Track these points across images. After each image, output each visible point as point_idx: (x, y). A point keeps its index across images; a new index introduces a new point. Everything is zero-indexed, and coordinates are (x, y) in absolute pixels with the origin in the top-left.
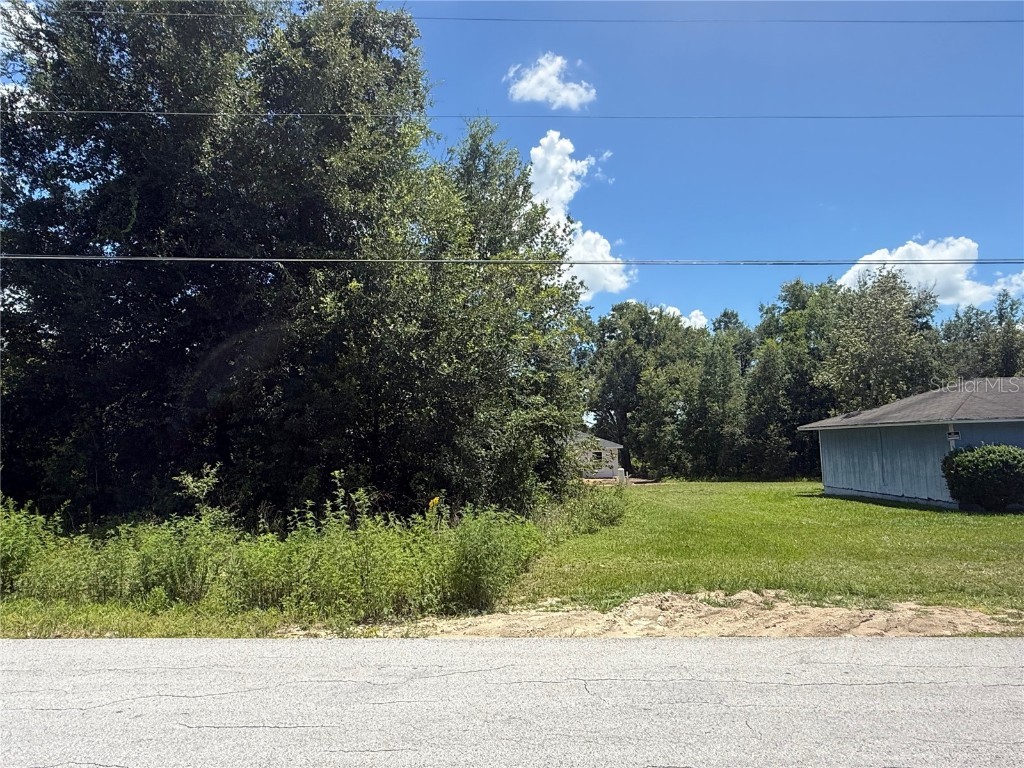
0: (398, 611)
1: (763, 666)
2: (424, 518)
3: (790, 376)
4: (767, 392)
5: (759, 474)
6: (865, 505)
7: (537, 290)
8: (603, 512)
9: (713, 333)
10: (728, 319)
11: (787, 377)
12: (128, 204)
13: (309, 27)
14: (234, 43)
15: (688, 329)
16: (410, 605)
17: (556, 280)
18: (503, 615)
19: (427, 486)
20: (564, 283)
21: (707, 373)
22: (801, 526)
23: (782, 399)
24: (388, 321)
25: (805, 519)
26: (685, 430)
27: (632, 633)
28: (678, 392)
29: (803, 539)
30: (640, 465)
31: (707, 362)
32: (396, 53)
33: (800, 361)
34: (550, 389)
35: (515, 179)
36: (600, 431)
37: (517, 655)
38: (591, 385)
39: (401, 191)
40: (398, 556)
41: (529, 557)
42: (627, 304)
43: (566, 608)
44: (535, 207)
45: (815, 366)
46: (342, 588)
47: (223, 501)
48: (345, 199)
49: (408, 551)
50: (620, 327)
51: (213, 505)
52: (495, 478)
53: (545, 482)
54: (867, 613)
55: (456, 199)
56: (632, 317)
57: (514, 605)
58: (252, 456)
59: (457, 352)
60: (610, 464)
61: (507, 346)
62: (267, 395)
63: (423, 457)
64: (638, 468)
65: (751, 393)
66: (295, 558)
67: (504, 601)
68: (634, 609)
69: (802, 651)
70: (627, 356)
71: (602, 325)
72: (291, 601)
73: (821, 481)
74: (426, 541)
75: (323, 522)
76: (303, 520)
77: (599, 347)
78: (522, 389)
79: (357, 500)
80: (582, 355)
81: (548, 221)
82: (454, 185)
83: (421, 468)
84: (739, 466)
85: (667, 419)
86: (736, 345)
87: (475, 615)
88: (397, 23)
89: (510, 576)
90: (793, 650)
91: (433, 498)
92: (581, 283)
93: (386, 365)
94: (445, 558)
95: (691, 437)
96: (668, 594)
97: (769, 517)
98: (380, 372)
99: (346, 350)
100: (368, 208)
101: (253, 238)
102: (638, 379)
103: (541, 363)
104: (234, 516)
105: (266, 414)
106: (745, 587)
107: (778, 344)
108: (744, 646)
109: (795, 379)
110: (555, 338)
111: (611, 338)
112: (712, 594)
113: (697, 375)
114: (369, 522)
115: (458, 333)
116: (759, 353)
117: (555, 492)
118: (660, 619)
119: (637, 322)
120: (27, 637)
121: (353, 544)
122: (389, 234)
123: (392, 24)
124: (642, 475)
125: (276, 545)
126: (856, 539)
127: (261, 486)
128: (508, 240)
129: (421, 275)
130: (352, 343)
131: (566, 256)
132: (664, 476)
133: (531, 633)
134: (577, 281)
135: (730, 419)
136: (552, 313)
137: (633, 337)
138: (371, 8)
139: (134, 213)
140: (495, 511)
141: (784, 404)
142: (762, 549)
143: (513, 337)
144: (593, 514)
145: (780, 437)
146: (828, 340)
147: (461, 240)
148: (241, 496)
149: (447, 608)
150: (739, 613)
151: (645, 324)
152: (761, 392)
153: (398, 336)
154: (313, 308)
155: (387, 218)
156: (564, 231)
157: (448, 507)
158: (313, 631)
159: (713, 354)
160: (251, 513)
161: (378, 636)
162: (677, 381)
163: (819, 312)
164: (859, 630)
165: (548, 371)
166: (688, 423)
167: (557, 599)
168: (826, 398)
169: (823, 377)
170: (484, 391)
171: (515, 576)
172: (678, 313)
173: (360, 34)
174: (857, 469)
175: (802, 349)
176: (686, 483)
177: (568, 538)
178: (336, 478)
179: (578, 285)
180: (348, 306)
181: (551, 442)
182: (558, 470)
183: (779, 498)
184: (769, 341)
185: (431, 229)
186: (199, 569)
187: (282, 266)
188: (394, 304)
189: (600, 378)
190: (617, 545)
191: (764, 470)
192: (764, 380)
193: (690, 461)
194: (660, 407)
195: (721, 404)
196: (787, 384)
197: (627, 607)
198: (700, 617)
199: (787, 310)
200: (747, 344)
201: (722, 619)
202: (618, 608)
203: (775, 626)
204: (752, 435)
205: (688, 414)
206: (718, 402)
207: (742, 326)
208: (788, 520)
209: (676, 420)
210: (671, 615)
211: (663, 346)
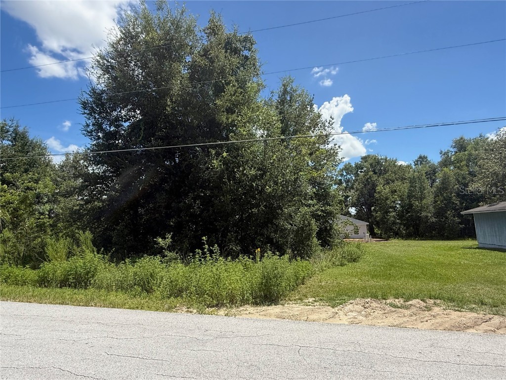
1: (407, 347)
3: (458, 186)
4: (445, 195)
5: (443, 237)
6: (502, 253)
9: (414, 167)
10: (422, 160)
11: (456, 186)
12: (141, 129)
13: (208, 48)
15: (401, 165)
17: (326, 147)
18: (282, 306)
19: (262, 242)
20: (330, 148)
21: (411, 186)
22: (460, 264)
23: (454, 198)
25: (463, 261)
26: (401, 216)
28: (396, 197)
29: (459, 271)
31: (411, 181)
32: (246, 53)
33: (464, 178)
36: (358, 217)
37: (274, 329)
38: (352, 195)
42: (369, 156)
43: (316, 304)
44: (316, 114)
45: (472, 180)
46: (207, 290)
48: (223, 118)
50: (366, 167)
51: (170, 251)
54: (488, 317)
56: (371, 162)
57: (290, 301)
59: (275, 182)
64: (378, 233)
65: (436, 196)
68: (350, 307)
70: (369, 180)
71: (356, 166)
73: (476, 240)
77: (356, 177)
79: (214, 250)
80: (347, 181)
81: (321, 119)
84: (431, 232)
85: (391, 210)
86: (427, 172)
87: (269, 305)
88: (246, 39)
90: (429, 338)
92: (339, 147)
95: (404, 218)
96: (369, 300)
97: (441, 259)
99: (225, 183)
102: (375, 192)
106: (417, 297)
107: (450, 170)
108: (400, 333)
111: (361, 172)
112: (396, 300)
113: (406, 188)
116: (440, 175)
118: (363, 313)
119: (374, 164)
120: (80, 305)
123: (245, 41)
124: (380, 237)
126: (492, 273)
131: (331, 135)
132: (390, 238)
134: (337, 146)
135: (425, 209)
136: (325, 161)
137: (372, 171)
138: (235, 35)
139: (142, 132)
141: (456, 200)
144: (343, 257)
145: (454, 217)
146: (479, 166)
149: (256, 302)
150: (407, 312)
151: (378, 165)
152: (442, 195)
154: (210, 166)
156: (329, 123)
158: (191, 310)
159: (414, 177)
162: (395, 191)
163: (473, 152)
164: (480, 327)
166: (403, 212)
167: (313, 299)
169: (475, 186)
172: (395, 158)
173: (230, 47)
174: (498, 234)
175: (465, 171)
176: (402, 241)
177: (328, 268)
178: (204, 240)
179: (337, 148)
181: (327, 222)
182: (331, 235)
183: (451, 249)
184: (445, 169)
189: (356, 191)
190: (352, 272)
191: (446, 234)
192: (443, 189)
193: (404, 230)
194: (387, 204)
195: (419, 201)
196: (457, 190)
197: (346, 305)
198: (384, 313)
199: (456, 152)
200: (433, 171)
201: (396, 315)
202: (341, 306)
203: (427, 321)
204: (437, 217)
205: (402, 207)
206: (418, 201)
207: (430, 162)
208: (453, 261)
209: (395, 211)
210: (369, 311)
211: (387, 174)
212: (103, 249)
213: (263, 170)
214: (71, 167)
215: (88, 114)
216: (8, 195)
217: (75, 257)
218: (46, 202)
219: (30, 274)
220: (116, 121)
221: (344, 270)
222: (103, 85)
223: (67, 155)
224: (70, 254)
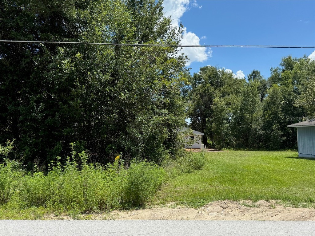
0: (100, 208)
2: (113, 165)
3: (284, 101)
4: (273, 109)
5: (268, 148)
7: (166, 59)
8: (195, 163)
9: (248, 81)
10: (255, 75)
11: (283, 102)
15: (236, 79)
16: (107, 205)
17: (174, 55)
19: (113, 151)
20: (178, 57)
21: (244, 100)
22: (288, 171)
23: (280, 113)
24: (95, 73)
25: (290, 168)
26: (233, 128)
27: (209, 218)
28: (230, 109)
29: (289, 177)
30: (211, 143)
31: (244, 95)
33: (289, 95)
34: (171, 107)
35: (156, 5)
36: (193, 126)
38: (189, 105)
39: (100, 10)
40: (101, 182)
41: (161, 183)
42: (207, 67)
43: (178, 206)
44: (165, 19)
45: (296, 97)
46: (74, 197)
47: (16, 157)
48: (73, 13)
49: (105, 180)
51: (12, 159)
52: (145, 147)
53: (168, 149)
55: (127, 14)
56: (209, 73)
57: (154, 205)
58: (29, 136)
59: (128, 88)
60: (198, 142)
61: (151, 86)
62: (37, 107)
63: (111, 137)
64: (210, 144)
65: (265, 109)
66: (52, 183)
67: (150, 203)
68: (210, 208)
69: (288, 227)
70: (207, 92)
71: (195, 77)
72: (51, 203)
73: (297, 151)
74: (114, 175)
75: (65, 167)
76: (56, 166)
77: (193, 88)
78: (158, 106)
79: (82, 156)
80: (185, 91)
81: (171, 26)
82: (127, 7)
83: (111, 142)
84: (258, 144)
85: (225, 121)
86: (259, 87)
89: (153, 192)
90: (284, 227)
91: (117, 156)
92: (186, 57)
93: (94, 94)
94: (123, 183)
95: (236, 130)
96: (226, 201)
97: (272, 167)
98: (92, 97)
99: (75, 87)
100: (85, 17)
101: (29, 31)
102: (211, 103)
103: (167, 94)
104: (22, 164)
105: (36, 116)
106: (262, 198)
107: (279, 87)
108: (262, 224)
109: (286, 103)
110: (173, 82)
111: (199, 83)
112: (247, 201)
113: (239, 101)
114: (87, 166)
115: (128, 79)
116: (270, 91)
117: (172, 154)
118: (222, 212)
119: (212, 76)
121: (79, 176)
122: (95, 31)
124: (213, 147)
125: (43, 177)
127: (34, 150)
128: (152, 35)
129: (110, 51)
130: (78, 83)
131: (179, 43)
132: (223, 148)
133: (163, 218)
134: (184, 56)
135: (255, 122)
136: (172, 71)
137: (210, 83)
140: (146, 162)
141: (281, 115)
142: (270, 182)
143: (155, 82)
144: (190, 164)
145: (278, 130)
146: (303, 85)
147: (130, 35)
148: (25, 155)
149: (124, 206)
150: (259, 210)
151: (215, 77)
152: (270, 109)
153: (100, 80)
154: (58, 66)
155: (94, 22)
156: (179, 31)
157: (124, 160)
158: (61, 217)
159: (247, 91)
160: (30, 163)
161: (91, 219)
162: (230, 104)
163: (299, 72)
165: (170, 98)
166: (235, 123)
167: (174, 203)
168: (301, 113)
169: (300, 102)
170: (140, 107)
171: (155, 192)
172: (231, 72)
175: (290, 89)
177: (179, 175)
178: (71, 146)
180: (75, 65)
181: (171, 131)
182: (174, 144)
184: (274, 85)
185: (115, 29)
186: (6, 188)
187: (43, 45)
188: (98, 65)
189: (193, 102)
190: (201, 179)
191: (270, 146)
192: (271, 104)
193: (235, 141)
194: (222, 116)
195: (251, 115)
196: (283, 105)
197: (207, 207)
198: (241, 212)
199: (284, 70)
200: (264, 87)
201: (251, 213)
202: (202, 207)
203: (276, 216)
204: (265, 129)
205: (235, 119)
206: (249, 114)
207: (262, 78)
208: (281, 168)
209: (229, 122)
210: (228, 211)
211: (224, 87)
221: (192, 176)
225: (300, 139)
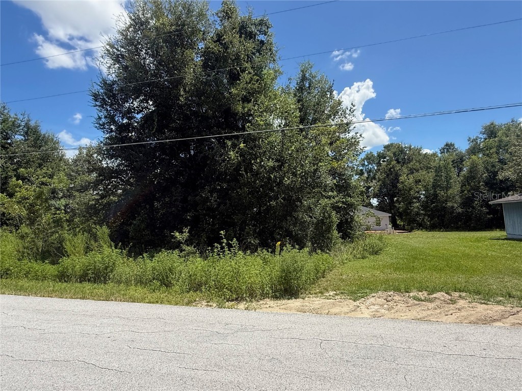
0: (251, 296)
1: (431, 340)
3: (487, 174)
4: (472, 184)
9: (440, 155)
10: (449, 147)
11: (485, 175)
12: (154, 121)
13: (221, 33)
14: (192, 46)
15: (426, 154)
16: (256, 293)
17: (347, 135)
18: (302, 300)
19: (281, 236)
20: (351, 136)
21: (436, 176)
22: (487, 256)
23: (482, 187)
24: (259, 161)
25: (491, 252)
26: (425, 206)
28: (420, 187)
31: (436, 170)
32: (261, 37)
33: (493, 166)
36: (380, 208)
37: (295, 323)
38: (374, 185)
41: (325, 270)
42: (392, 144)
43: (336, 297)
44: (335, 101)
45: (502, 168)
46: (227, 284)
48: (239, 108)
50: (389, 156)
51: (188, 245)
52: (314, 232)
54: (515, 310)
56: (394, 150)
57: (311, 294)
64: (401, 225)
65: (463, 185)
68: (372, 300)
70: (392, 170)
71: (378, 156)
72: (206, 289)
73: (504, 230)
77: (378, 167)
80: (369, 171)
81: (342, 107)
85: (415, 200)
86: (454, 160)
87: (289, 299)
88: (261, 23)
91: (278, 242)
92: (361, 136)
93: (260, 181)
95: (429, 209)
96: (391, 293)
97: (467, 251)
99: (242, 175)
102: (398, 181)
106: (441, 290)
107: (479, 158)
108: (424, 326)
109: (490, 176)
111: (384, 161)
113: (431, 177)
116: (468, 163)
118: (385, 306)
119: (397, 153)
120: (100, 300)
122: (257, 121)
123: (260, 24)
124: (403, 229)
130: (243, 172)
132: (414, 229)
135: (451, 199)
137: (396, 160)
138: (250, 19)
139: (156, 124)
141: (484, 189)
142: (458, 269)
144: (364, 249)
145: (482, 207)
149: (276, 295)
150: (431, 305)
151: (401, 153)
152: (469, 184)
154: (226, 158)
155: (256, 113)
156: (350, 110)
158: (211, 303)
159: (439, 166)
161: (234, 308)
162: (420, 181)
163: (504, 138)
164: (507, 320)
166: (427, 202)
167: (334, 292)
169: (507, 173)
171: (316, 280)
173: (244, 31)
175: (495, 159)
176: (426, 232)
178: (222, 234)
179: (359, 136)
182: (351, 227)
183: (478, 240)
184: (473, 157)
188: (263, 153)
189: (378, 182)
191: (472, 225)
192: (470, 178)
193: (428, 221)
194: (411, 195)
196: (485, 179)
197: (368, 299)
198: (407, 307)
199: (486, 139)
200: (461, 159)
201: (420, 309)
202: (363, 299)
203: (452, 314)
204: (464, 207)
205: (426, 197)
206: (444, 191)
207: (457, 150)
208: (479, 253)
209: (419, 201)
210: (392, 304)
211: (411, 164)
212: (120, 243)
213: (281, 161)
214: (85, 161)
215: (100, 106)
216: (24, 191)
217: (93, 252)
218: (62, 198)
219: (50, 269)
220: (128, 113)
221: (365, 262)
222: (114, 75)
223: (80, 149)
224: (88, 249)
225: (508, 217)
